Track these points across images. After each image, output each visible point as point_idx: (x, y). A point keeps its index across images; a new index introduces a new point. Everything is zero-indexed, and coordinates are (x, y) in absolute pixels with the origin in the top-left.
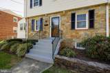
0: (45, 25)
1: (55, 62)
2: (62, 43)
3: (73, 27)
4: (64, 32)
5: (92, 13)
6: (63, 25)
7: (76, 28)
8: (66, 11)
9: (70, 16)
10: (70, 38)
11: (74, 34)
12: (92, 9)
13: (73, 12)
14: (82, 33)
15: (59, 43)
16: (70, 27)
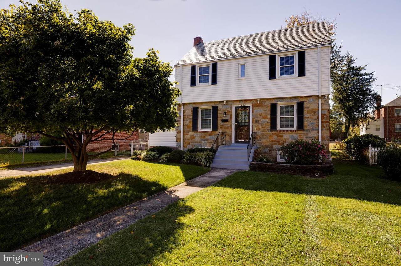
0: (223, 121)
1: (250, 167)
2: (256, 151)
3: (273, 126)
4: (259, 133)
5: (301, 106)
6: (258, 121)
7: (279, 128)
8: (262, 100)
9: (269, 108)
10: (268, 144)
11: (275, 137)
12: (301, 100)
13: (274, 102)
14: (286, 136)
15: (252, 151)
16: (269, 126)
